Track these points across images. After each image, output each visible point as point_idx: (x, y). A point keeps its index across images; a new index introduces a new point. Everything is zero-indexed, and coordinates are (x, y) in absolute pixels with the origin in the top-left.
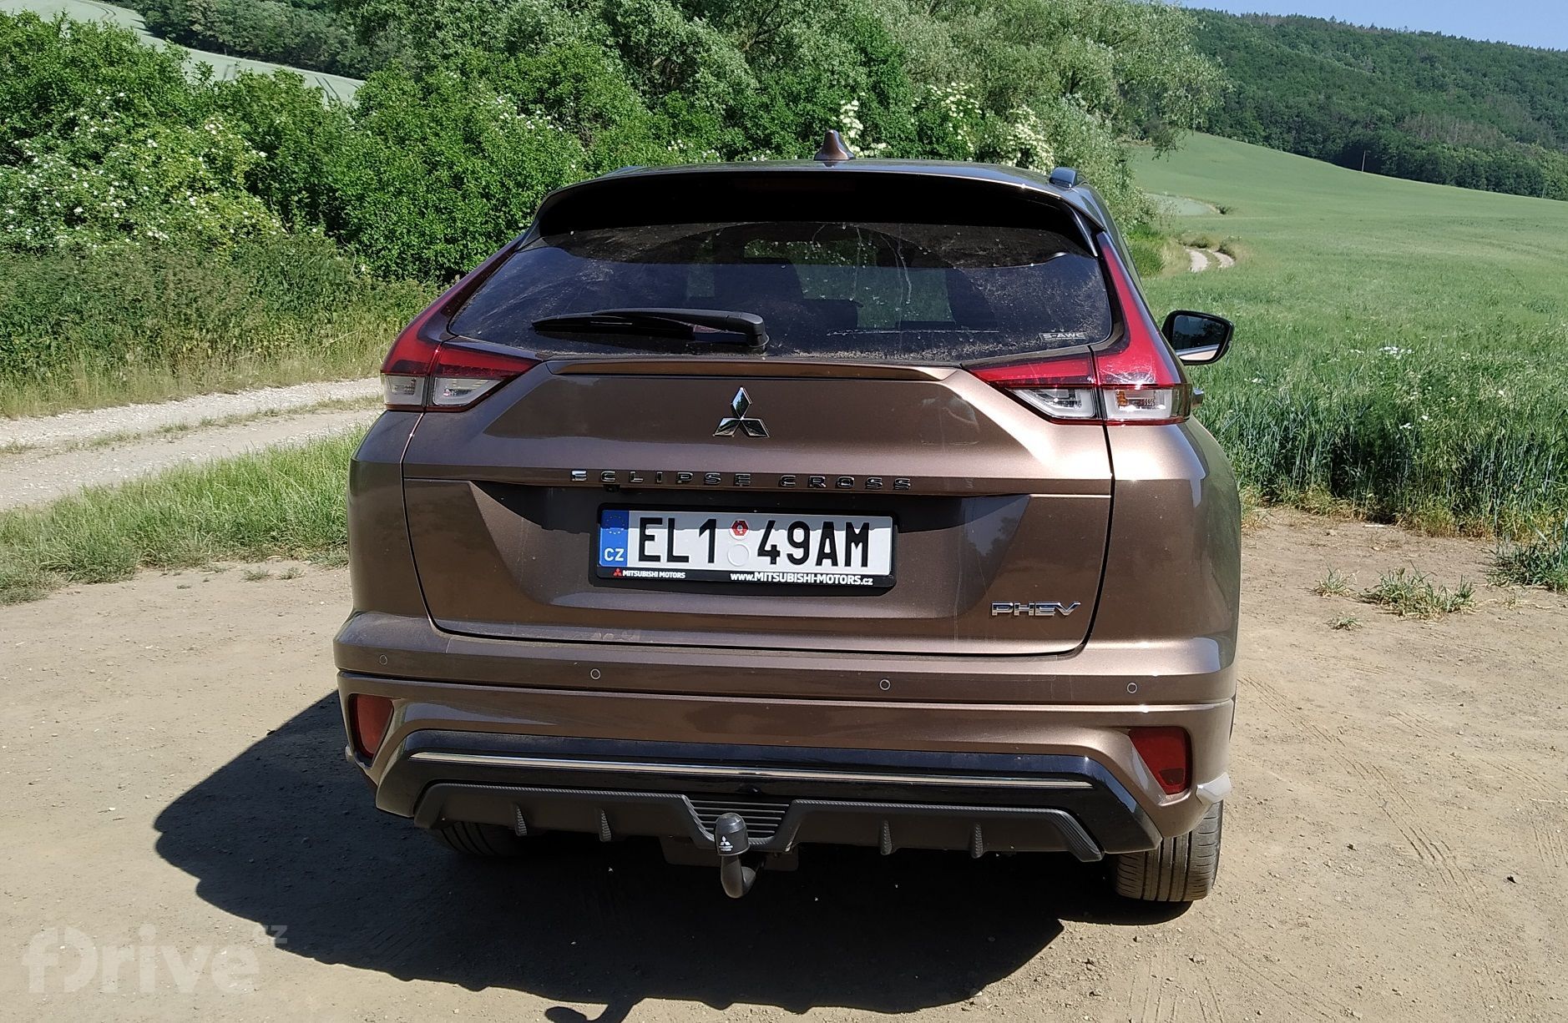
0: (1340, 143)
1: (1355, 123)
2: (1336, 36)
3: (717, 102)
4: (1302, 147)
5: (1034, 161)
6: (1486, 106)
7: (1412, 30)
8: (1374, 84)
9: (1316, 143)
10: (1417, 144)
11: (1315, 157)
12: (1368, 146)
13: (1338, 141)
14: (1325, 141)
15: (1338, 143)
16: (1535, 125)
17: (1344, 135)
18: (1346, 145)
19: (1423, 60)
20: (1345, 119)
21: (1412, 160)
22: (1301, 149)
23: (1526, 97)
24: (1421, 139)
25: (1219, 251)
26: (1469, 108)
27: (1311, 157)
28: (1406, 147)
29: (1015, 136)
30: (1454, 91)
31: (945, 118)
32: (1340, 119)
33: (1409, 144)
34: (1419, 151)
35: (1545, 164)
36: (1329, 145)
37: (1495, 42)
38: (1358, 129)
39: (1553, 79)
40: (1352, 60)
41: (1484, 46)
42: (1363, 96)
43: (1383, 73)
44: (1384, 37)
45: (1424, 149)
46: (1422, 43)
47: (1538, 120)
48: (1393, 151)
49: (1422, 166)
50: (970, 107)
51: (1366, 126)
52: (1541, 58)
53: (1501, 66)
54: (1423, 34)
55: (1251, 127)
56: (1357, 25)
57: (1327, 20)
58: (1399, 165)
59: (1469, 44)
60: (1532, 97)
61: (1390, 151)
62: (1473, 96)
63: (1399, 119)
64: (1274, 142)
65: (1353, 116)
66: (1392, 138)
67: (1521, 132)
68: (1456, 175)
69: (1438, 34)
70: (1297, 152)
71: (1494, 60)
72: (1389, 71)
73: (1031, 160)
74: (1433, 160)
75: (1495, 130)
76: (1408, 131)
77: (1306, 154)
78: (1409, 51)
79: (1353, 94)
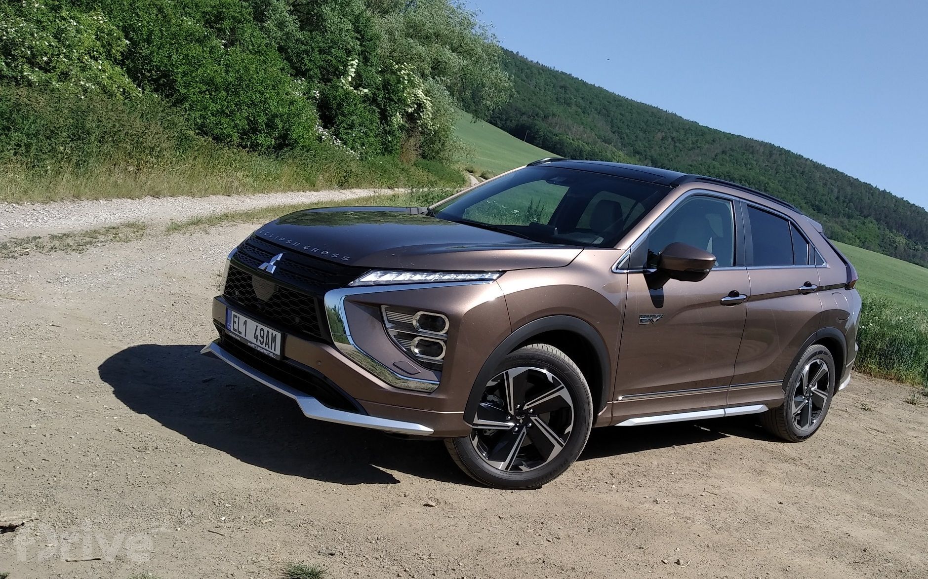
0: (514, 123)
1: (524, 114)
2: (518, 63)
3: (275, 42)
4: (494, 120)
5: (423, 111)
6: (590, 120)
7: (556, 69)
8: (535, 95)
9: (501, 120)
10: (554, 133)
11: (500, 128)
12: (529, 128)
13: (513, 121)
14: (506, 120)
15: (513, 123)
16: (611, 135)
17: (517, 119)
18: (517, 125)
19: (561, 87)
20: (518, 111)
21: (551, 141)
22: (493, 121)
23: (609, 119)
24: (556, 130)
25: (481, 176)
26: (581, 119)
27: (498, 127)
28: (548, 133)
29: (415, 95)
30: (574, 107)
31: (399, 82)
32: (516, 110)
33: (550, 132)
34: (554, 136)
35: (615, 157)
36: (509, 123)
37: (598, 86)
38: (525, 118)
39: (623, 112)
40: (525, 79)
41: (592, 87)
42: (529, 100)
43: (540, 90)
44: (543, 70)
45: (557, 136)
46: (562, 78)
47: (614, 133)
48: (541, 133)
49: (555, 145)
50: (412, 79)
51: (529, 117)
52: (619, 101)
53: (599, 100)
54: (562, 73)
55: (468, 102)
56: (530, 59)
57: (515, 53)
58: (543, 142)
59: (585, 84)
60: (612, 120)
61: (540, 133)
62: (583, 112)
63: (546, 117)
64: (480, 115)
65: (524, 110)
66: (542, 126)
67: (605, 137)
68: (572, 154)
69: (570, 75)
70: (491, 123)
71: (596, 96)
72: (543, 89)
73: (422, 110)
74: (561, 142)
75: (593, 134)
76: (550, 125)
77: (496, 125)
78: (554, 81)
79: (524, 97)
